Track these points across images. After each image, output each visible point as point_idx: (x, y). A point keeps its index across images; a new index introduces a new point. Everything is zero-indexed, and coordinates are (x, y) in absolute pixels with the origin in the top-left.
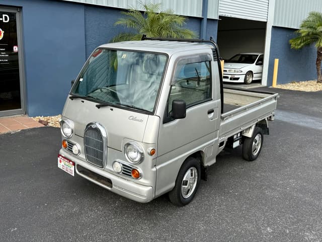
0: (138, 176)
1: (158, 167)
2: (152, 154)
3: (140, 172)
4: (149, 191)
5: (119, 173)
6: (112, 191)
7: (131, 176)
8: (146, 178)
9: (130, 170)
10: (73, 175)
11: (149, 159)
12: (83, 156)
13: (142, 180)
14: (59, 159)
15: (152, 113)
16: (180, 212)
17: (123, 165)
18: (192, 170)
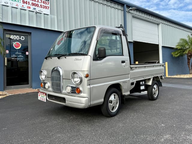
0: (80, 92)
1: (91, 86)
2: (87, 76)
3: (81, 90)
4: (86, 100)
5: (69, 93)
6: (66, 105)
7: (76, 93)
8: (84, 93)
9: (75, 89)
10: (45, 101)
11: (85, 80)
12: (51, 89)
13: (82, 95)
14: (39, 94)
15: (86, 55)
16: (108, 120)
17: (72, 87)
18: (115, 95)
